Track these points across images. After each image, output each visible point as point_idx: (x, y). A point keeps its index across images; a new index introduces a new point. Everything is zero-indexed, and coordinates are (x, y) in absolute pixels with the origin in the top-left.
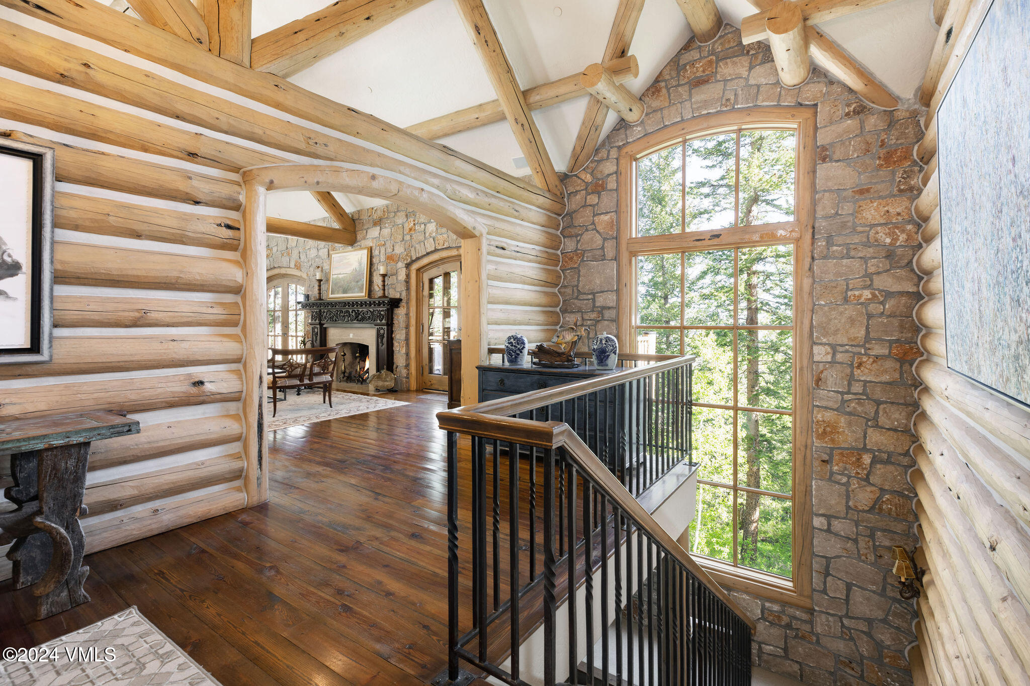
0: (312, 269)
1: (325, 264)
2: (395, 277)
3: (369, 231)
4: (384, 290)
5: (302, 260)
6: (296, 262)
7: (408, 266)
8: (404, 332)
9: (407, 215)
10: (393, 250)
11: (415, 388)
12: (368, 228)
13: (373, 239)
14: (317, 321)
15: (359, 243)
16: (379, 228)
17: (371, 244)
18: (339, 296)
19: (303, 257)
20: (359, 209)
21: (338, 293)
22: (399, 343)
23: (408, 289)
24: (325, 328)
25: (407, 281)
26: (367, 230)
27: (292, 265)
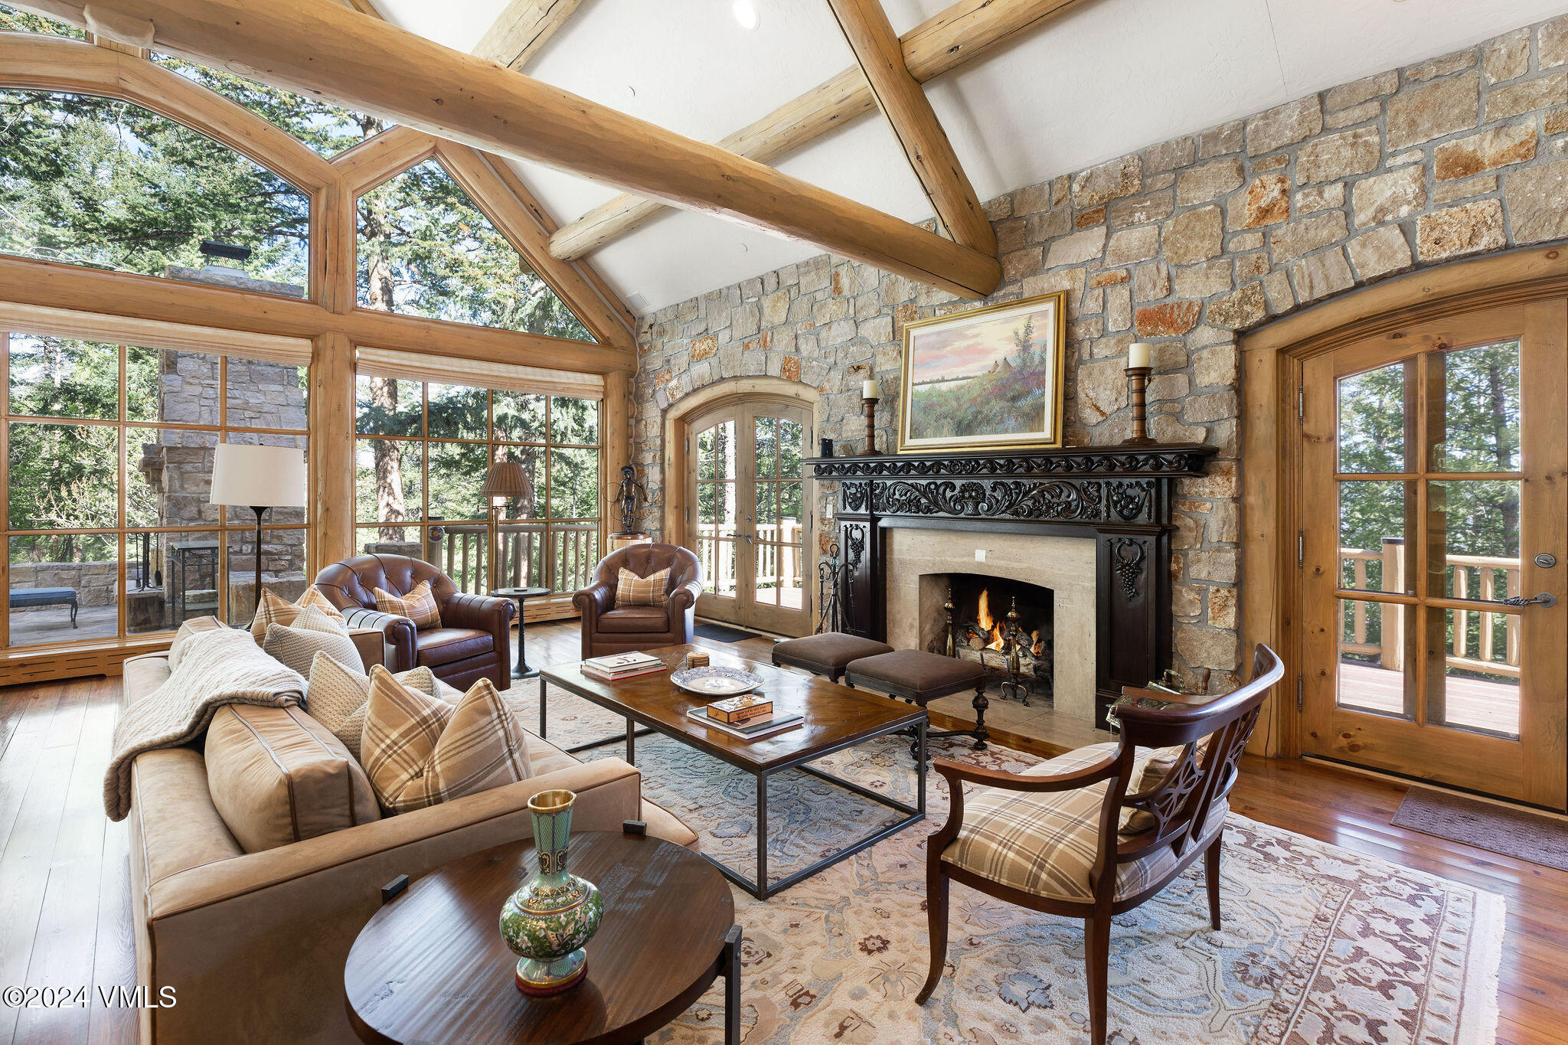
0: (836, 376)
1: (880, 359)
2: (1181, 379)
3: (1054, 246)
4: (1142, 418)
5: (804, 353)
6: (787, 360)
7: (1241, 336)
8: (1231, 556)
9: (1241, 170)
10: (1170, 291)
11: (1272, 750)
12: (1053, 239)
13: (1072, 267)
14: (862, 510)
15: (1011, 289)
16: (1103, 230)
17: (1067, 285)
18: (943, 442)
19: (807, 348)
20: (1010, 189)
21: (938, 433)
22: (1199, 591)
23: (1243, 416)
24: (884, 530)
25: (1240, 385)
26: (1046, 246)
27: (774, 369)
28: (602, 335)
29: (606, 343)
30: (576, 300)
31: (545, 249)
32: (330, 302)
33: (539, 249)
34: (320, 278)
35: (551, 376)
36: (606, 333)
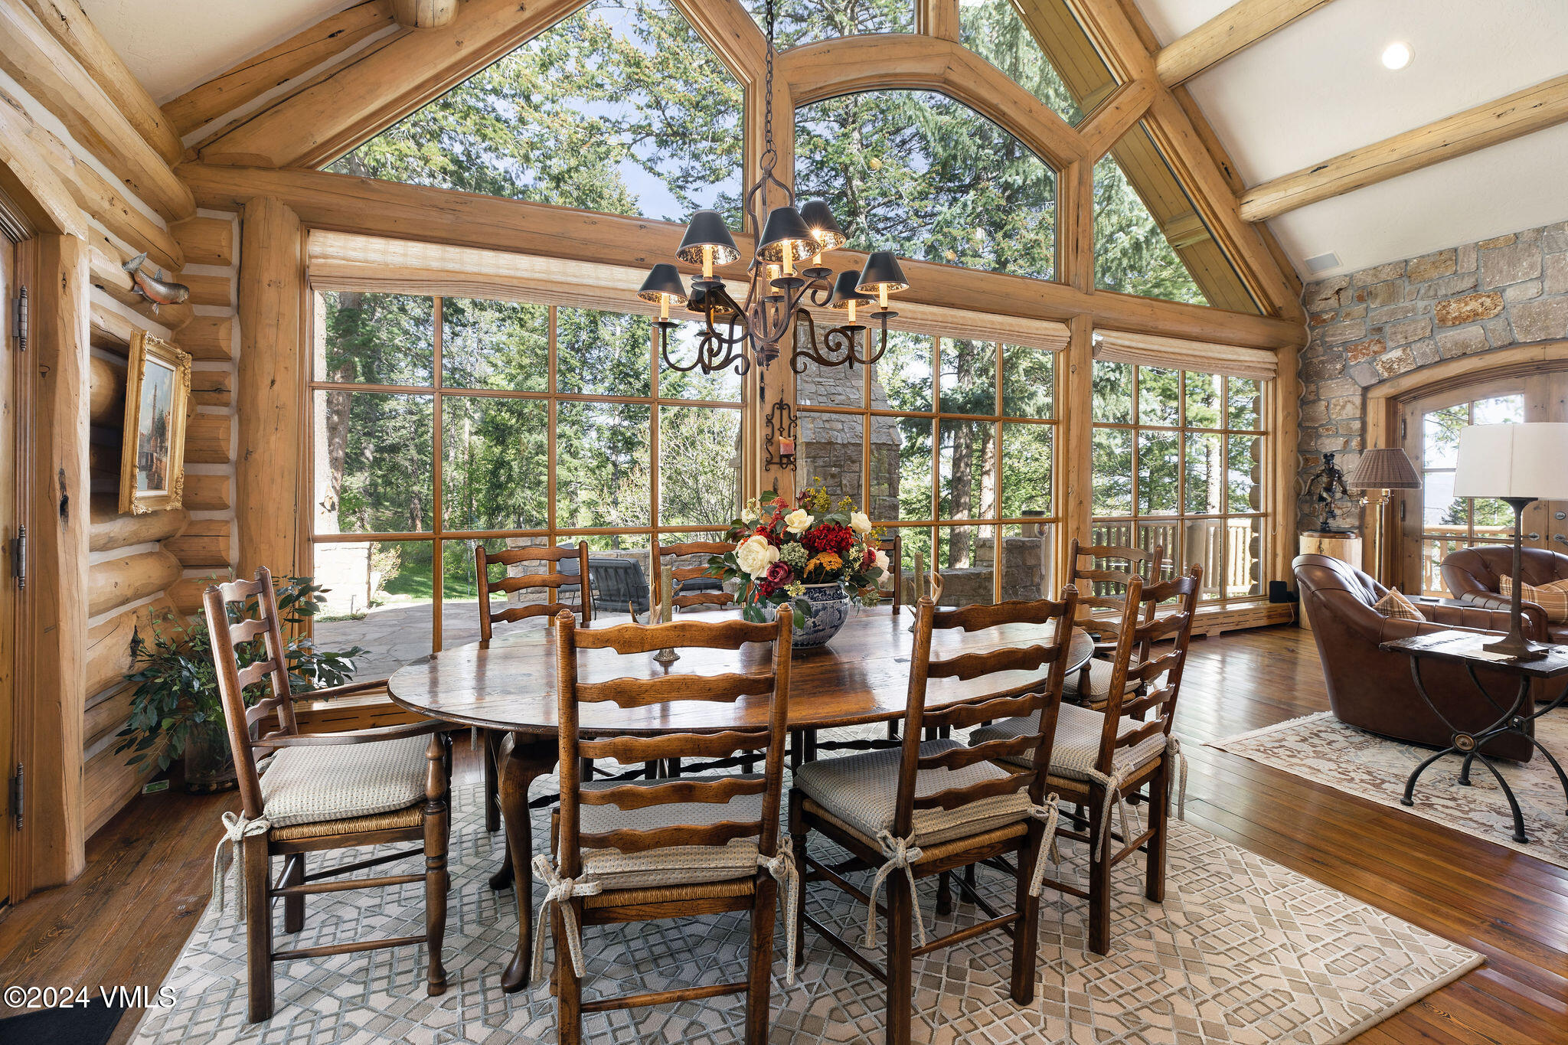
28: (1271, 304)
29: (1275, 314)
30: (1255, 266)
31: (1235, 211)
32: (1083, 284)
33: (1230, 212)
34: (1072, 257)
35: (1237, 353)
36: (1278, 302)
